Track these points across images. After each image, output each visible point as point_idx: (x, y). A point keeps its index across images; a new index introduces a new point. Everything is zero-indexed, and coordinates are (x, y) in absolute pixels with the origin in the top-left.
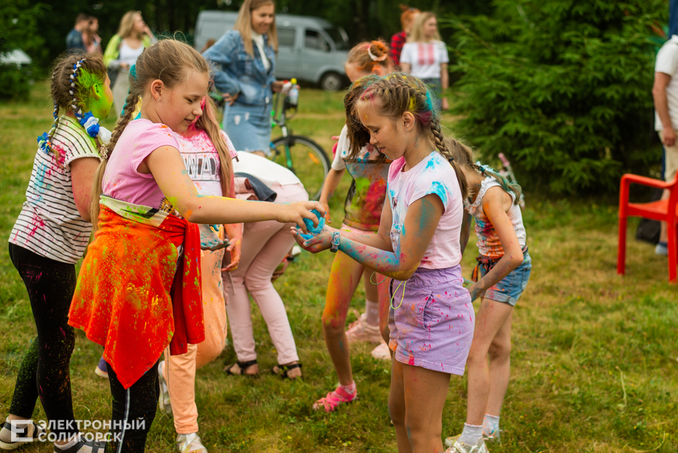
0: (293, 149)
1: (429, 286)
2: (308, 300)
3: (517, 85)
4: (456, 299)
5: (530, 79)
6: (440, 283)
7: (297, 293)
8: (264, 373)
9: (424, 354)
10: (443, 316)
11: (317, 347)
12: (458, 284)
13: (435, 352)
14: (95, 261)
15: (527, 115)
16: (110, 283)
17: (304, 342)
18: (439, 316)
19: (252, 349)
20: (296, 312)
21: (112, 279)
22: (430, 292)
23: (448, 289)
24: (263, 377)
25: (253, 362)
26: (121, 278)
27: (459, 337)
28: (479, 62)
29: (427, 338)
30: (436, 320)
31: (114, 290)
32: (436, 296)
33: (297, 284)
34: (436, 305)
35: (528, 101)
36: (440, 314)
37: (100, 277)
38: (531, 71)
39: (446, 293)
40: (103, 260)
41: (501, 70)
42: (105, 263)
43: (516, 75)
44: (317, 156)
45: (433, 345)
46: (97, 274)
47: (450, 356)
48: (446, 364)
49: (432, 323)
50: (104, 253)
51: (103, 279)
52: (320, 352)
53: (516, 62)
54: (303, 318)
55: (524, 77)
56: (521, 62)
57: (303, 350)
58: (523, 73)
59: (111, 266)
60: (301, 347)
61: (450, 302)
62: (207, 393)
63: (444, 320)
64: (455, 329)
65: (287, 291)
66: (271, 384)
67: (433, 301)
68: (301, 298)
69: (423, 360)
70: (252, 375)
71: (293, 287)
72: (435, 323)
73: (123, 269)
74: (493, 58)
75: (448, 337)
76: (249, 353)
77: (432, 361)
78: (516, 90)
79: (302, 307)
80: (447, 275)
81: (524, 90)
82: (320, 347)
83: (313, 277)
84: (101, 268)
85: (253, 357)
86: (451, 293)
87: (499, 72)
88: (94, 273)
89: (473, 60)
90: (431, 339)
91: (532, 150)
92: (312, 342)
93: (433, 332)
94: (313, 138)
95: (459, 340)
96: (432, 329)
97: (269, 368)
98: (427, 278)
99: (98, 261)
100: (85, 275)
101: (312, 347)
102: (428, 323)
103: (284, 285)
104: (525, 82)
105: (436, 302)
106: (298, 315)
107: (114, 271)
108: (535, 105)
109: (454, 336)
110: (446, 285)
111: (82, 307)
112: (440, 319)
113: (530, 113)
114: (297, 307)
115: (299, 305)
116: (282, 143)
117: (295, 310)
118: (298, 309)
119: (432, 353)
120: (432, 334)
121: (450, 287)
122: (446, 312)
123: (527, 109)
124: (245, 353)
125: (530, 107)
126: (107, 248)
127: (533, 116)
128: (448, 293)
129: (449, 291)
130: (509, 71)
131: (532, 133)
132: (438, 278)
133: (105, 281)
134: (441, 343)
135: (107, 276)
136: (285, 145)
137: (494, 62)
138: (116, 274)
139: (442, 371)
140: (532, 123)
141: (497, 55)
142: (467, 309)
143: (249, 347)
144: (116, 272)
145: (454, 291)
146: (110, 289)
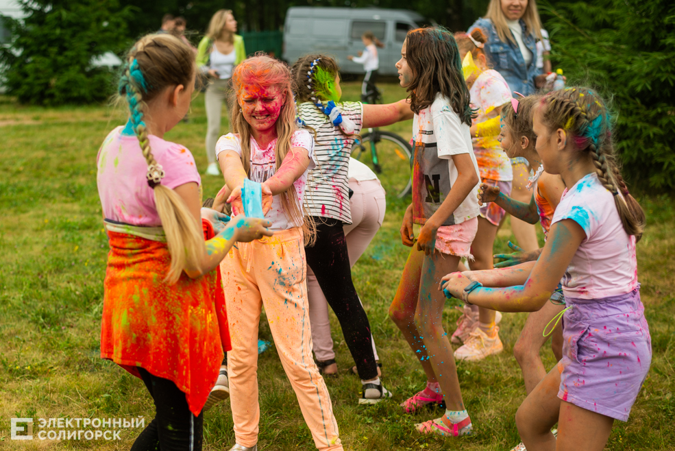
0: (379, 145)
1: (587, 319)
2: (390, 299)
3: (614, 74)
4: (617, 335)
5: (628, 68)
6: (598, 317)
7: (379, 292)
8: (343, 372)
9: (577, 390)
10: (600, 352)
11: (398, 347)
12: (622, 319)
13: (590, 389)
14: (145, 291)
15: (625, 106)
16: (167, 311)
17: (385, 341)
18: (595, 352)
19: (330, 348)
20: (378, 311)
21: (169, 307)
22: (588, 325)
23: (608, 324)
24: (341, 377)
25: (332, 361)
26: (179, 303)
27: (620, 377)
28: (573, 51)
29: (581, 373)
30: (592, 355)
31: (174, 318)
32: (593, 330)
33: (380, 282)
34: (593, 339)
35: (626, 90)
36: (597, 349)
37: (156, 307)
38: (630, 59)
39: (605, 327)
40: (156, 289)
41: (597, 57)
42: (159, 291)
43: (613, 63)
44: (404, 153)
45: (588, 382)
46: (151, 304)
47: (605, 397)
48: (601, 404)
49: (588, 358)
50: (155, 281)
51: (159, 309)
52: (401, 352)
53: (614, 50)
54: (384, 318)
55: (621, 65)
56: (619, 50)
57: (383, 350)
58: (621, 61)
59: (166, 293)
60: (381, 347)
61: (609, 338)
62: (285, 391)
63: (601, 356)
64: (616, 367)
65: (369, 289)
66: (349, 384)
67: (590, 335)
68: (384, 297)
69: (575, 396)
70: (330, 375)
71: (375, 286)
72: (591, 358)
73: (179, 293)
74: (589, 46)
75: (605, 376)
76: (328, 352)
77: (584, 398)
78: (613, 78)
79: (383, 306)
80: (608, 309)
81: (622, 79)
82: (401, 347)
83: (396, 276)
84: (155, 297)
85: (331, 356)
86: (611, 328)
87: (595, 60)
88: (146, 303)
89: (567, 48)
90: (585, 374)
91: (630, 142)
92: (392, 342)
93: (587, 367)
94: (400, 134)
95: (618, 380)
96: (587, 364)
97: (348, 367)
98: (586, 311)
99: (150, 290)
100: (133, 307)
101: (392, 346)
102: (583, 357)
103: (366, 284)
104: (623, 71)
105: (593, 337)
106: (379, 315)
107: (171, 297)
108: (633, 94)
109: (612, 375)
110: (606, 319)
111: (134, 342)
112: (596, 356)
113: (628, 104)
114: (379, 306)
115: (381, 304)
116: (367, 139)
117: (376, 309)
118: (379, 309)
119: (586, 390)
120: (587, 369)
121: (610, 322)
122: (603, 348)
123: (624, 99)
124: (324, 352)
125: (628, 97)
126: (156, 275)
127: (631, 107)
128: (608, 328)
129: (608, 326)
130: (605, 59)
131: (630, 125)
132: (597, 311)
133: (162, 310)
134: (597, 381)
135: (164, 305)
136: (371, 142)
137: (590, 50)
138: (173, 300)
139: (594, 410)
140: (630, 113)
141: (593, 43)
142: (634, 348)
143: (327, 346)
144: (173, 299)
145: (616, 327)
146: (168, 318)
